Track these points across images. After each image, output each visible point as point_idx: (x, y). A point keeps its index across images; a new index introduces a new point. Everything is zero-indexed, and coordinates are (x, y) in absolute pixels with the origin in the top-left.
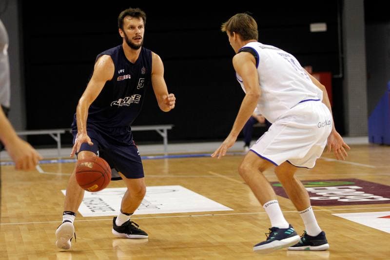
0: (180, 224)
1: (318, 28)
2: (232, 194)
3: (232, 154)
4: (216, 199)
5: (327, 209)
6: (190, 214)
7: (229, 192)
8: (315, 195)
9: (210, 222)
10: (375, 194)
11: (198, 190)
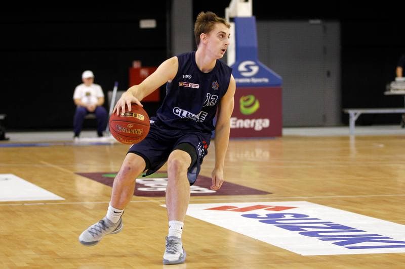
0: (13, 212)
1: (148, 24)
2: (64, 184)
3: (62, 144)
4: (48, 188)
5: (156, 200)
6: (23, 203)
7: (59, 182)
8: (143, 186)
9: (42, 211)
10: (201, 186)
11: (30, 179)
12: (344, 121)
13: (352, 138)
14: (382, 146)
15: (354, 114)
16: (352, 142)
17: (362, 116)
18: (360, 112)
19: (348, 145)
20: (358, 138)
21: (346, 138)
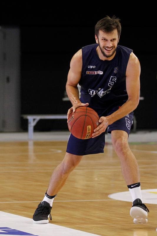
12: (23, 127)
13: (31, 143)
14: (60, 151)
15: (33, 120)
16: (31, 147)
17: (41, 121)
18: (38, 118)
19: (27, 151)
20: (36, 144)
21: (25, 144)
